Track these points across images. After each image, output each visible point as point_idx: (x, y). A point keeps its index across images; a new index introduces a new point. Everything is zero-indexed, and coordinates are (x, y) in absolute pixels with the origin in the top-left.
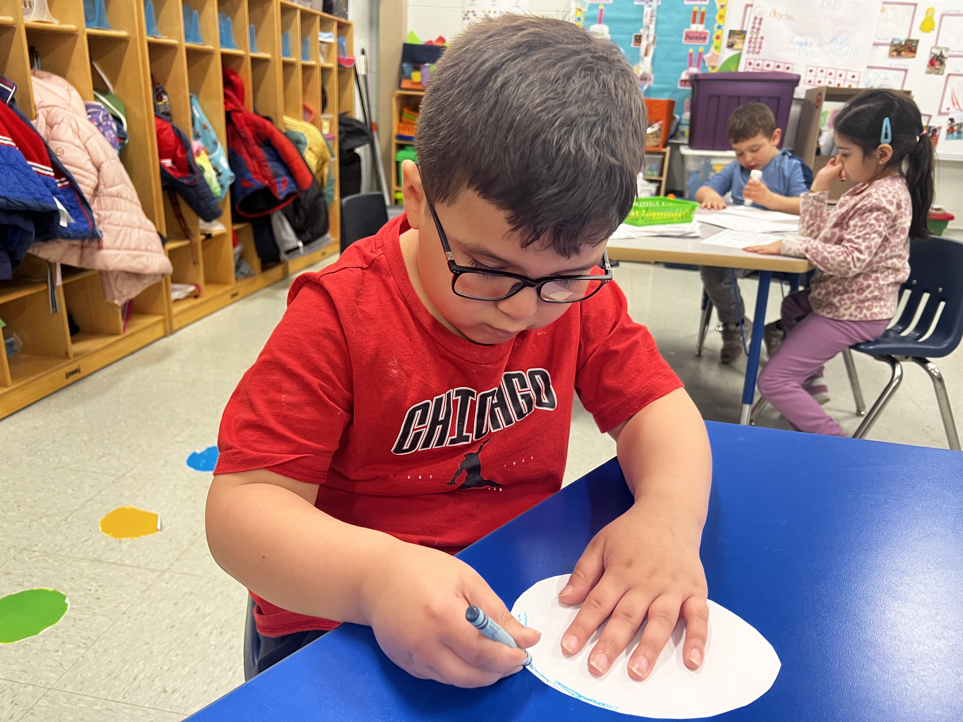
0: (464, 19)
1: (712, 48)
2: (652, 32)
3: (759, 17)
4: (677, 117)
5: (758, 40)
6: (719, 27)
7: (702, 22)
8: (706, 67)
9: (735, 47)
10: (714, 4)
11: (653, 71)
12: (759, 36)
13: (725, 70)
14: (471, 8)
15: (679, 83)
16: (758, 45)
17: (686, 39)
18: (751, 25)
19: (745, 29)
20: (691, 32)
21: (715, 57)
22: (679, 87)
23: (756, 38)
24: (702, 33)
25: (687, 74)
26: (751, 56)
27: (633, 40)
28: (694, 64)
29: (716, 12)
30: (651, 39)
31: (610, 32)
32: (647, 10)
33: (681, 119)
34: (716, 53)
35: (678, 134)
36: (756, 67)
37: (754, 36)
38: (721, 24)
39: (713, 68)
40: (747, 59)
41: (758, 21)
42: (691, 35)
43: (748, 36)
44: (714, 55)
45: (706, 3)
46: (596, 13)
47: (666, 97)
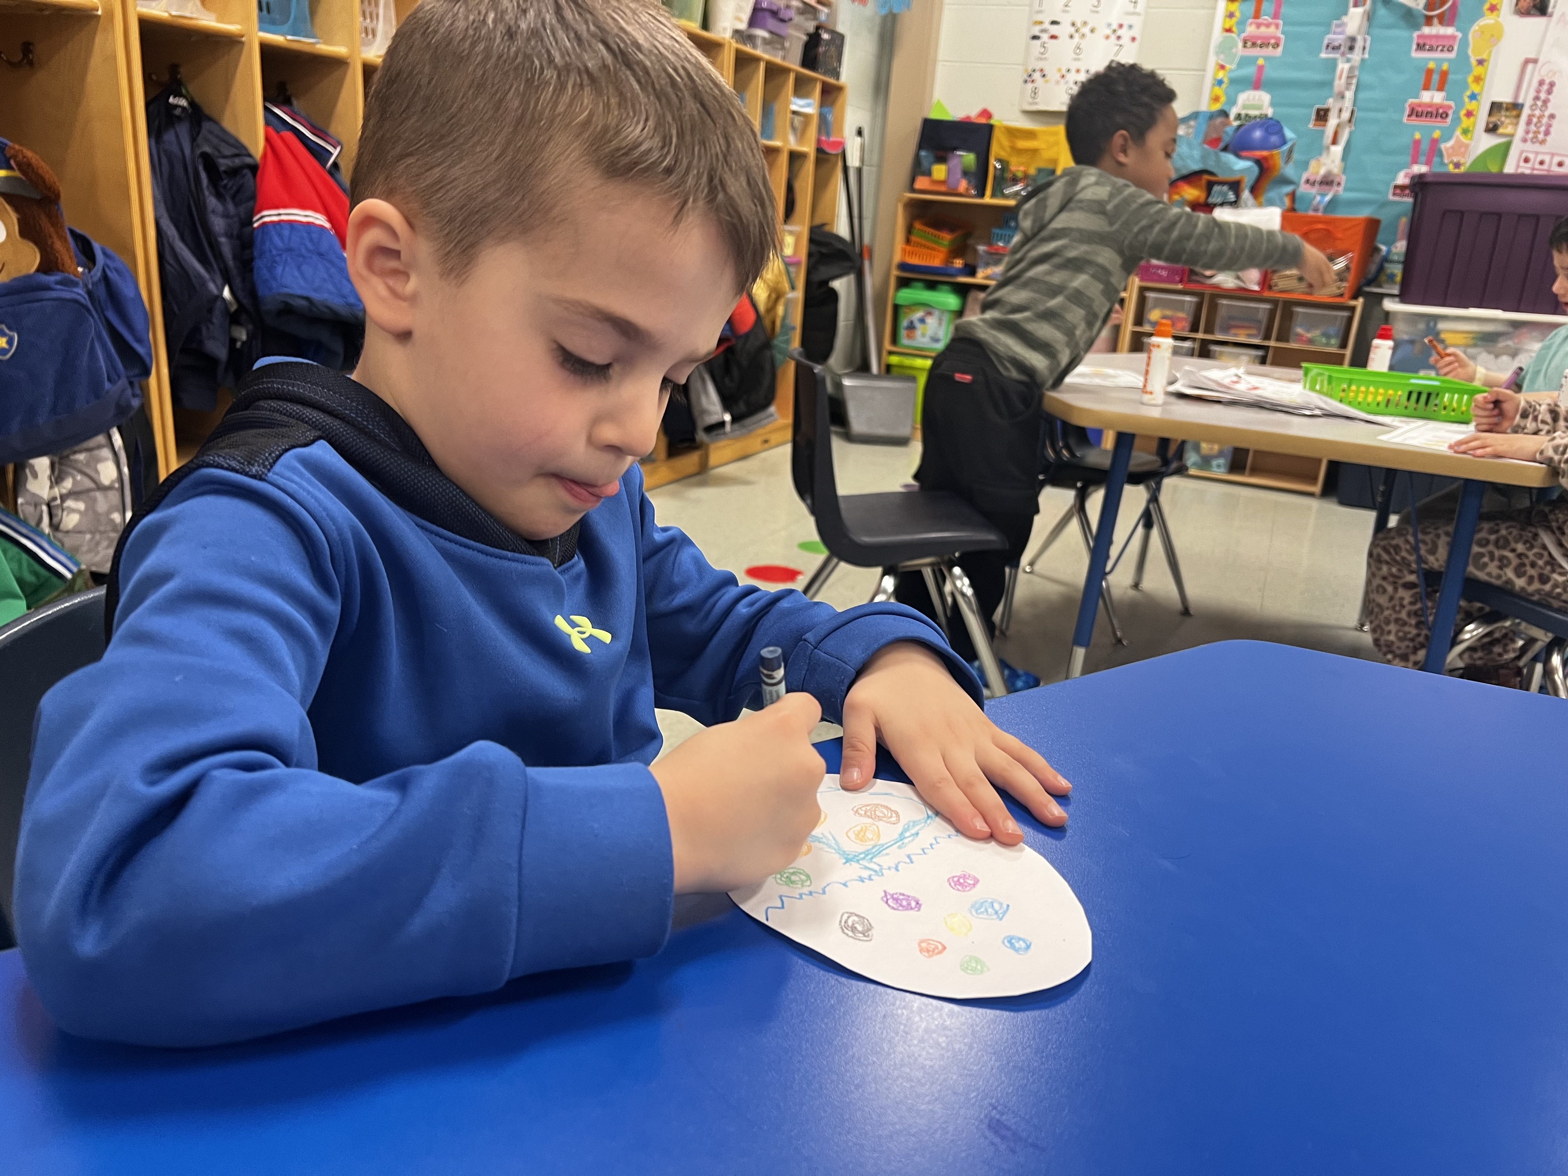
0: (1026, 81)
1: (1458, 132)
2: (1348, 104)
3: (1547, 81)
4: (1384, 248)
5: (1545, 120)
6: (1473, 97)
7: (1441, 88)
8: (1442, 164)
9: (1501, 130)
10: (1467, 57)
11: (1344, 171)
12: (1547, 113)
13: (1479, 169)
14: (1038, 65)
15: (1391, 191)
16: (1543, 129)
17: (1409, 116)
18: (1532, 94)
19: (1520, 101)
20: (1420, 105)
21: (1462, 148)
22: (1391, 197)
23: (1540, 117)
24: (1438, 107)
25: (1406, 176)
26: (1529, 146)
27: (1313, 117)
28: (1423, 159)
29: (1470, 71)
30: (1346, 115)
31: (1273, 104)
32: (1343, 67)
33: (1389, 252)
34: (1463, 139)
35: (1383, 278)
36: (1537, 166)
37: (1537, 113)
38: (1476, 91)
39: (1457, 165)
40: (1522, 152)
41: (1545, 87)
42: (1420, 109)
43: (1526, 112)
44: (1459, 144)
45: (1452, 55)
46: (1250, 71)
47: (1365, 213)
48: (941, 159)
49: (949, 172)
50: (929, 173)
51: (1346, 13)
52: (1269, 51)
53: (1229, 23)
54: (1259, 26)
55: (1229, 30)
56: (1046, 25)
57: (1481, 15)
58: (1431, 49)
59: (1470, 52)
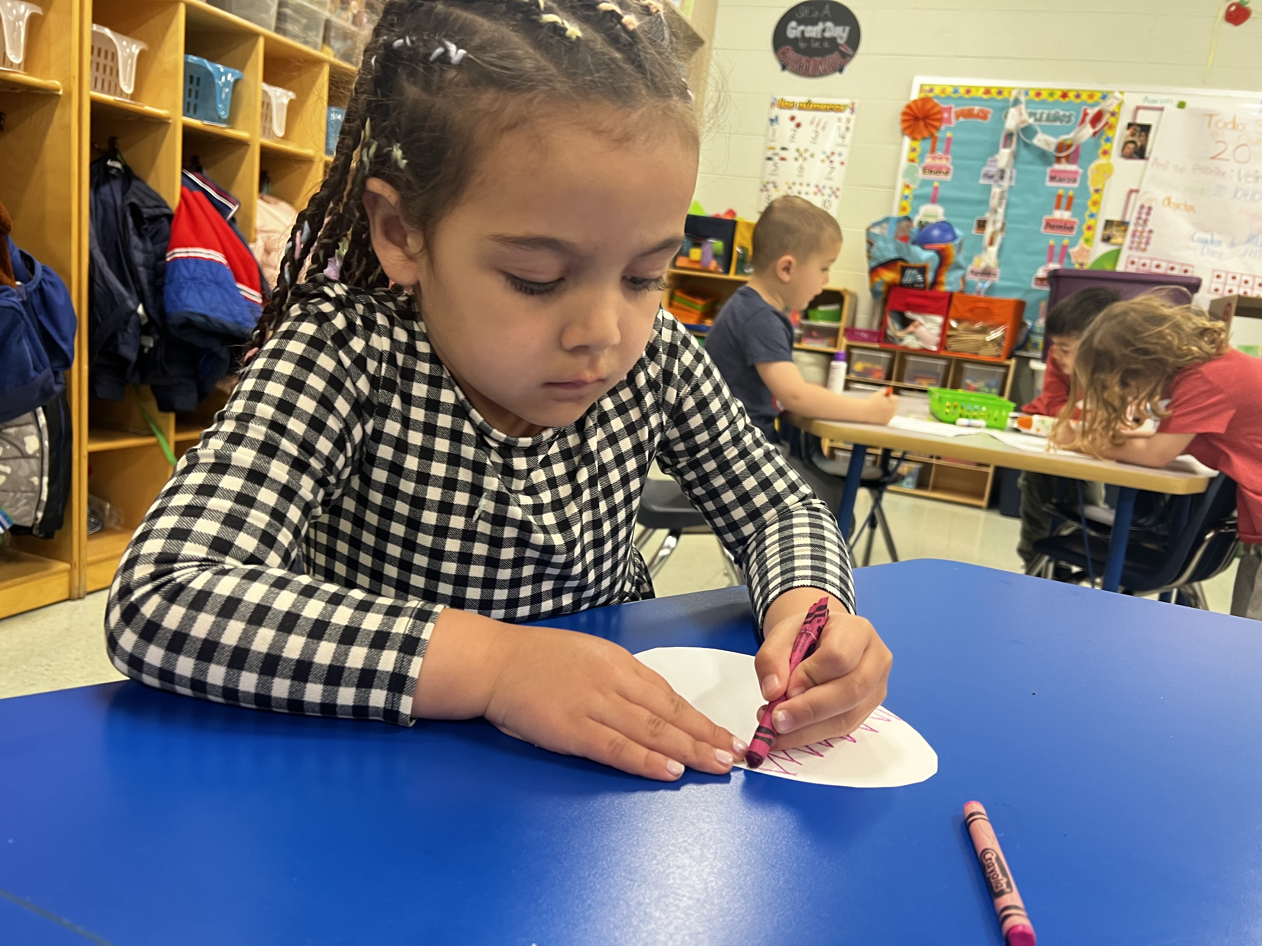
0: (762, 190)
1: (1081, 241)
2: (1000, 217)
3: (1147, 205)
4: (1029, 323)
5: (1145, 234)
6: (1092, 216)
7: (1068, 208)
8: (1070, 263)
9: (1113, 241)
10: (1087, 187)
11: (999, 265)
12: (1147, 229)
13: (1098, 268)
14: (773, 178)
15: (1033, 281)
16: (1144, 240)
17: (1046, 228)
18: (1135, 215)
19: (1127, 219)
20: (1053, 220)
21: (1084, 252)
22: (1033, 286)
23: (1142, 232)
24: (1067, 222)
25: (1044, 270)
26: (1134, 253)
27: (975, 224)
28: (1056, 259)
29: (1088, 196)
30: (999, 225)
31: (945, 214)
32: (996, 190)
33: (1033, 326)
34: (1086, 246)
35: (1029, 345)
36: (1141, 267)
37: (1140, 229)
38: (1095, 212)
39: (1082, 265)
40: (1129, 257)
41: (1145, 210)
42: (1053, 223)
43: (1131, 228)
44: (1083, 250)
45: (1076, 185)
46: (929, 190)
47: (1015, 296)
48: (697, 245)
49: (703, 254)
50: (687, 255)
51: (997, 151)
52: (942, 177)
53: (914, 155)
54: (934, 158)
55: (912, 161)
56: (778, 150)
57: (1096, 157)
58: (1061, 180)
59: (1089, 183)
